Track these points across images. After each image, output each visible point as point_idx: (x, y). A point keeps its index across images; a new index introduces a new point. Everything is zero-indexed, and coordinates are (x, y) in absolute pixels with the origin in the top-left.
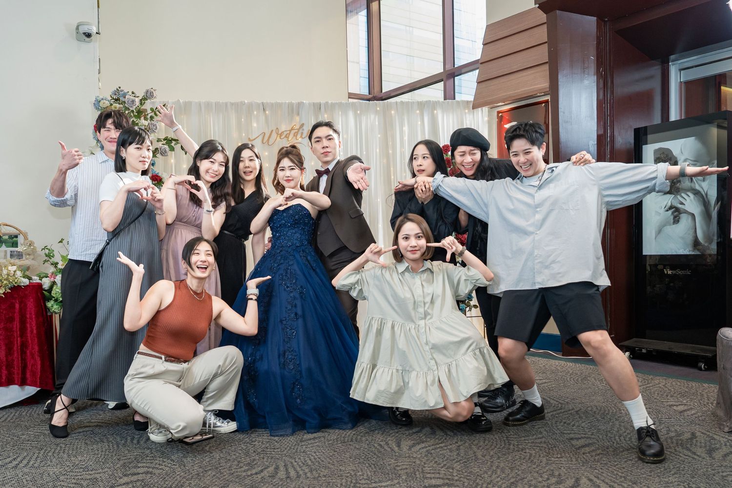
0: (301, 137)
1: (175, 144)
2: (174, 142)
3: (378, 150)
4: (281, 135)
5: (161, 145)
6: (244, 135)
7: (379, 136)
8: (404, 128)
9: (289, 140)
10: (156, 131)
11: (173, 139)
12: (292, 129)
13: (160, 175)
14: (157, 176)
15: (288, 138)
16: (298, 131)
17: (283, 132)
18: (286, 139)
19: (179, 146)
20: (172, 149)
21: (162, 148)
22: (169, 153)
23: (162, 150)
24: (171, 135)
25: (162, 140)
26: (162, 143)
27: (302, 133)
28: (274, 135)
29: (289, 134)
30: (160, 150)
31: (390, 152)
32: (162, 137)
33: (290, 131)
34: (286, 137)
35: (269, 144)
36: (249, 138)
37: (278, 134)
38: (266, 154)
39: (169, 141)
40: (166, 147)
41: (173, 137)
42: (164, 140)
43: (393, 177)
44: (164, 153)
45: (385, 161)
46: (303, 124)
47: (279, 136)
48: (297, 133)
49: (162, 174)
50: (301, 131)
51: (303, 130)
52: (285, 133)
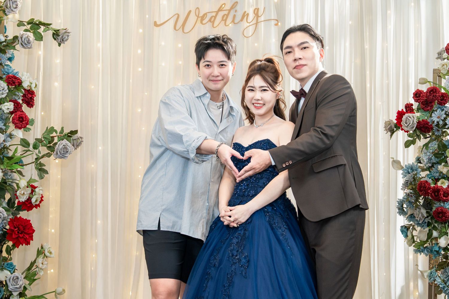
0: (233, 21)
1: (45, 31)
2: (42, 28)
3: (348, 44)
4: (203, 18)
5: (22, 32)
6: (147, 16)
7: (350, 23)
8: (389, 12)
9: (215, 26)
10: (17, 11)
11: (41, 23)
12: (220, 10)
13: (20, 75)
14: (16, 78)
15: (213, 22)
16: (229, 13)
17: (206, 14)
18: (210, 24)
19: (50, 33)
20: (39, 38)
21: (24, 37)
22: (35, 44)
23: (23, 39)
24: (40, 17)
25: (26, 24)
26: (25, 28)
27: (234, 16)
28: (193, 18)
29: (215, 17)
30: (20, 41)
31: (367, 47)
32: (26, 19)
33: (217, 12)
34: (210, 20)
35: (185, 31)
36: (155, 22)
37: (198, 17)
38: (180, 45)
39: (35, 25)
40: (31, 35)
41: (42, 20)
42: (29, 23)
43: (368, 85)
44: (26, 44)
45: (358, 61)
46: (237, 2)
47: (200, 19)
48: (227, 15)
49: (23, 75)
50: (232, 13)
51: (236, 11)
52: (209, 16)
